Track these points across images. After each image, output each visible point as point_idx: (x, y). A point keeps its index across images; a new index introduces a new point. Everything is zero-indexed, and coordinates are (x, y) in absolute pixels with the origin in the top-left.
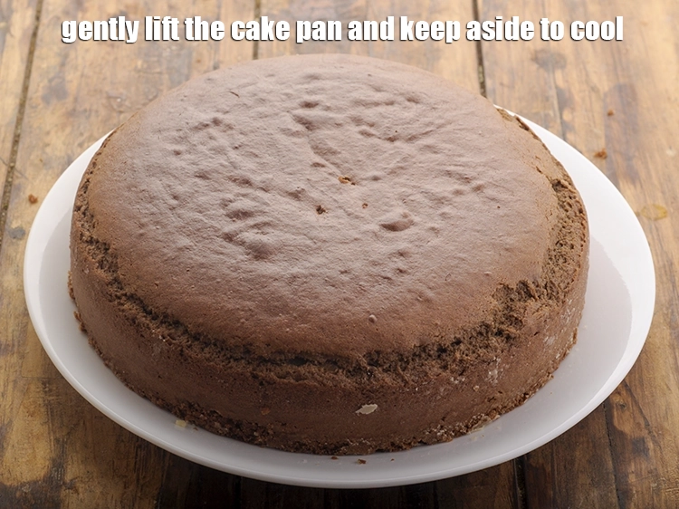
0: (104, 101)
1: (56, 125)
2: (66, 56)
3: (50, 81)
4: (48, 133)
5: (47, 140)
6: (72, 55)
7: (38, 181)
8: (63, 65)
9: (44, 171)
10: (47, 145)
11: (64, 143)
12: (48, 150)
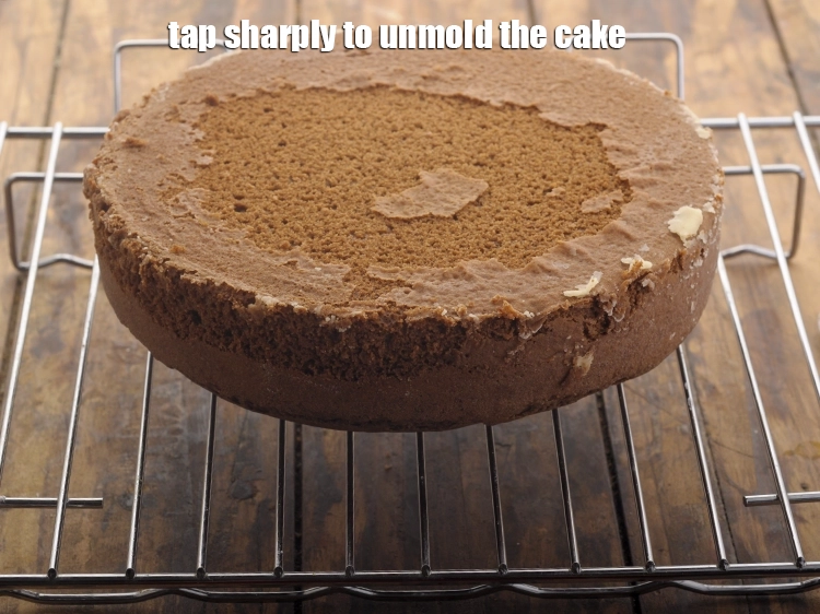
0: (110, 352)
1: (50, 381)
2: (60, 304)
3: (41, 332)
4: (40, 390)
5: (38, 397)
6: (68, 302)
7: (27, 444)
8: (56, 314)
9: (36, 433)
10: (39, 403)
11: (60, 400)
12: (40, 408)
